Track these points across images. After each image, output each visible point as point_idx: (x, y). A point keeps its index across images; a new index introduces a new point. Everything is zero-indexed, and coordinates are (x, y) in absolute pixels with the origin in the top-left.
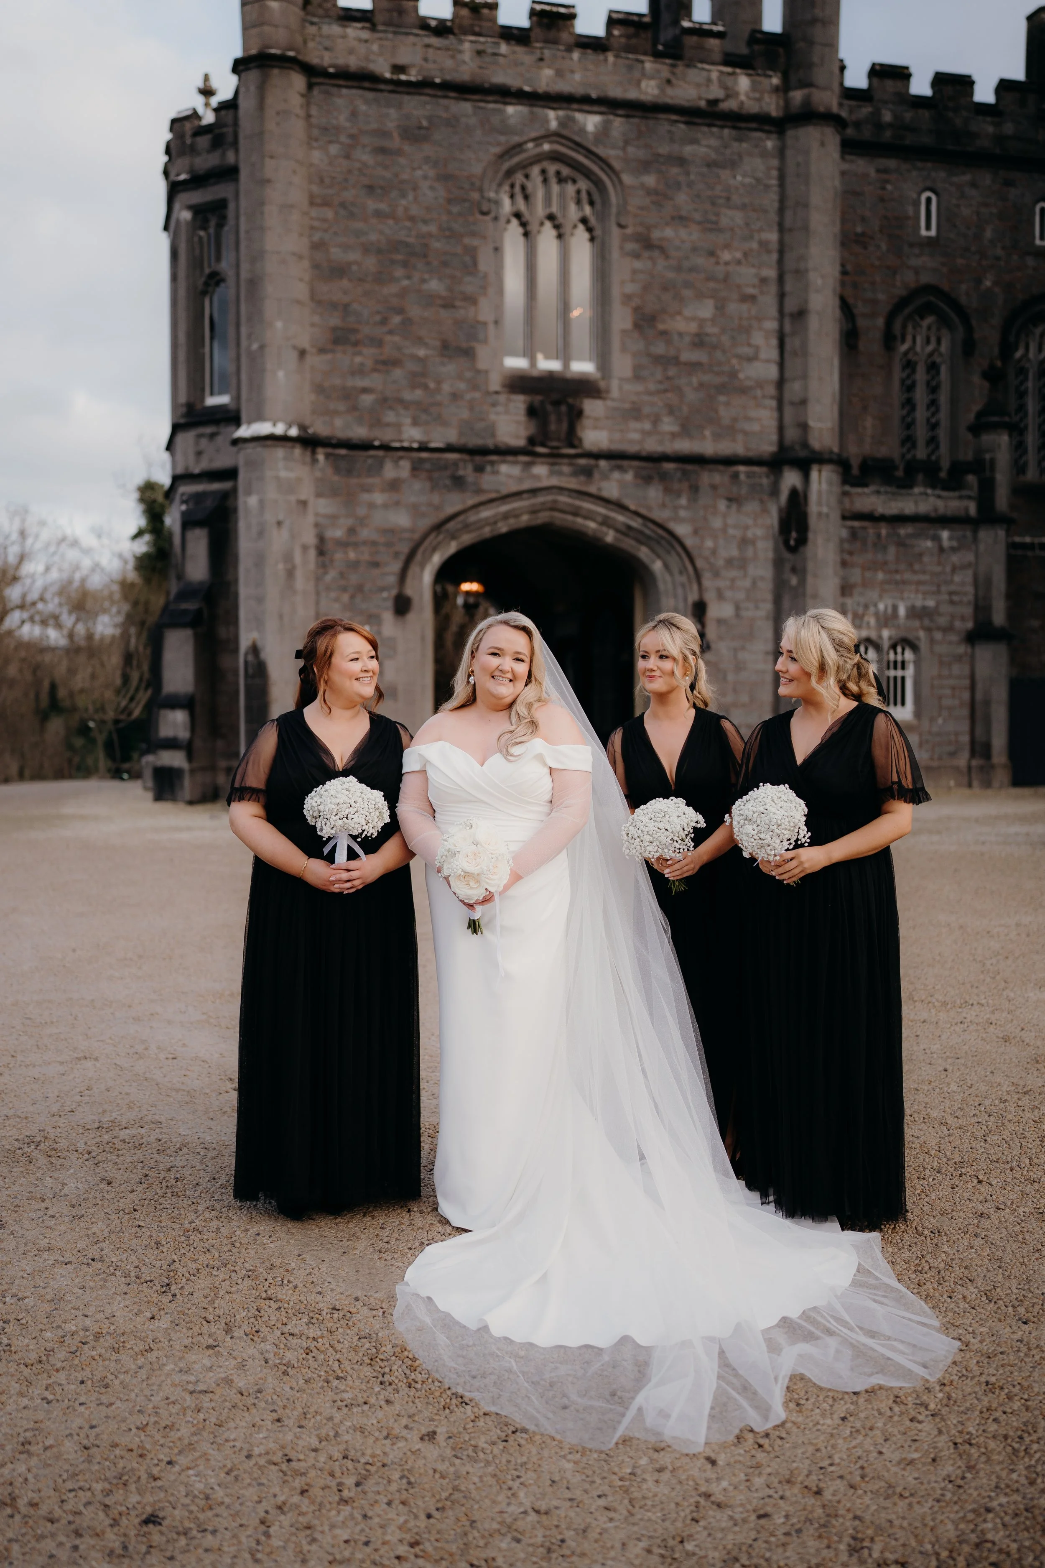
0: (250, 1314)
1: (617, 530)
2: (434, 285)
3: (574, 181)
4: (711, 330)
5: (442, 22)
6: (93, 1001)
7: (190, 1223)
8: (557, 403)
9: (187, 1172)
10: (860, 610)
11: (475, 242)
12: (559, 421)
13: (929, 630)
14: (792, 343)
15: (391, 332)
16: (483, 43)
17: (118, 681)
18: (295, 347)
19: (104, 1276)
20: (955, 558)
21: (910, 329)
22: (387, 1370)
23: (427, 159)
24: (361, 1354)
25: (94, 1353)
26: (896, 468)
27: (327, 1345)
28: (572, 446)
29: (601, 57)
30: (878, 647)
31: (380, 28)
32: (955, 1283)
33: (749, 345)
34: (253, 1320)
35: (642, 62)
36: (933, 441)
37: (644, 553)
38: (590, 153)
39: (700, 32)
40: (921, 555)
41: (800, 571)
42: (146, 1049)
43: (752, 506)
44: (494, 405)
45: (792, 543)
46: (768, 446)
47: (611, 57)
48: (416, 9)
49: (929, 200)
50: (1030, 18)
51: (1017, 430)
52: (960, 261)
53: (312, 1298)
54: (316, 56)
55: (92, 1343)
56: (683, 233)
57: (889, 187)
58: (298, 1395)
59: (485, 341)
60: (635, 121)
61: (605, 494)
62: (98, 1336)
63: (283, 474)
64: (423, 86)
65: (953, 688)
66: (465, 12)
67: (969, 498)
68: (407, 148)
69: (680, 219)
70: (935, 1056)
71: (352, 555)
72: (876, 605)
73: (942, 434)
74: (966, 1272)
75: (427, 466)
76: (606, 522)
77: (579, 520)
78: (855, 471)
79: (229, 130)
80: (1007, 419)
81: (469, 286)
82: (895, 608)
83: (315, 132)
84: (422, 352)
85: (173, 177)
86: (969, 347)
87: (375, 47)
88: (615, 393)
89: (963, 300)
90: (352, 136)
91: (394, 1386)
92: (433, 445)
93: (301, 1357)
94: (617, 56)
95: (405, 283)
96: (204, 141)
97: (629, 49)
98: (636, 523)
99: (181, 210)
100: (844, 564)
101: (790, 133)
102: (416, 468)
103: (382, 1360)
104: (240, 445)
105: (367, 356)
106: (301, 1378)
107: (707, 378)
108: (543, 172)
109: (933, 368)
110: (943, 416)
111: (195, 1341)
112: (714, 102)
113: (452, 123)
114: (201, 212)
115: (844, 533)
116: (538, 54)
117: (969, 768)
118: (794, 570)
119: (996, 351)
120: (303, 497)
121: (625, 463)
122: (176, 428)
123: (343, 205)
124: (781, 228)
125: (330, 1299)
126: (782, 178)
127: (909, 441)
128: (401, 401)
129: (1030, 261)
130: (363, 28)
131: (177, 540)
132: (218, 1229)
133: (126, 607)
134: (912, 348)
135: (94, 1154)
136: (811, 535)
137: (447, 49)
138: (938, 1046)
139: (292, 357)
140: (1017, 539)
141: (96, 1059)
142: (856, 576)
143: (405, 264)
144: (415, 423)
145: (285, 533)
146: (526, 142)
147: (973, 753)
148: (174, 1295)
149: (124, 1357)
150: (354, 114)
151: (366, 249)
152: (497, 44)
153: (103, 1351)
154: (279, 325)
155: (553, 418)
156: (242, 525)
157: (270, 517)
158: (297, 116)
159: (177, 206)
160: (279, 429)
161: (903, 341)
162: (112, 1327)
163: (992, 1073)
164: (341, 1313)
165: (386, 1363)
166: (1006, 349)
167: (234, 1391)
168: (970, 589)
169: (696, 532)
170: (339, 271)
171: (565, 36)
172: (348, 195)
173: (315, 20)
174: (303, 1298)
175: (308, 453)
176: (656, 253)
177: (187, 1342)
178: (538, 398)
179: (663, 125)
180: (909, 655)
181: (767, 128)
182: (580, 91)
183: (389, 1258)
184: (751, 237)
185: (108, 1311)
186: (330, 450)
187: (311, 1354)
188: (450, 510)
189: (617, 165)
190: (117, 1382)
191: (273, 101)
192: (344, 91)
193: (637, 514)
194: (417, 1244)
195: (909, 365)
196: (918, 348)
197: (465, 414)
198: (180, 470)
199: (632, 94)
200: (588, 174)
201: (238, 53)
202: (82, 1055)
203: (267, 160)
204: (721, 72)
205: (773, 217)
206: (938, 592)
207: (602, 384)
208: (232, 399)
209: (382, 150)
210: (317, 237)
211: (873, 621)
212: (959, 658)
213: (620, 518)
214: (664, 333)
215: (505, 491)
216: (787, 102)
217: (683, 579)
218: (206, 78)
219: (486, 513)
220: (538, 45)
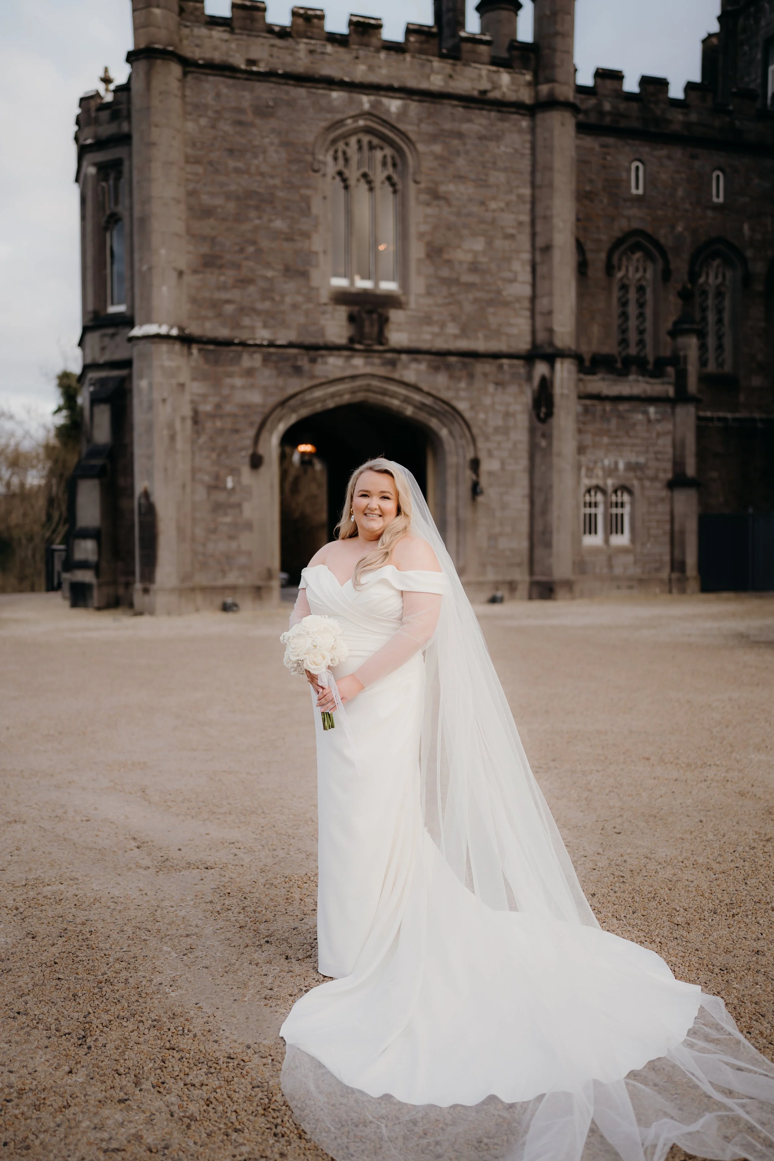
0: (156, 1065)
1: (415, 406)
2: (279, 224)
3: (382, 148)
4: (483, 259)
5: (283, 28)
6: (22, 771)
7: (103, 974)
8: (370, 312)
9: (99, 925)
10: (591, 465)
11: (308, 192)
12: (372, 325)
13: (640, 479)
14: (541, 270)
15: (247, 259)
16: (314, 45)
17: (44, 518)
18: (175, 269)
19: (28, 1029)
20: (659, 427)
21: (624, 262)
22: (279, 1121)
23: (273, 130)
24: (255, 1104)
25: (17, 1112)
26: (616, 361)
27: (225, 1096)
28: (381, 343)
29: (401, 57)
30: (604, 492)
31: (237, 31)
32: (751, 1019)
33: (510, 270)
34: (159, 1071)
35: (431, 61)
36: (641, 342)
37: (434, 423)
38: (393, 128)
39: (472, 40)
40: (634, 425)
41: (548, 436)
42: (65, 813)
43: (513, 389)
44: (324, 313)
45: (542, 415)
46: (524, 345)
47: (408, 57)
48: (264, 18)
49: (637, 168)
50: (704, 42)
51: (701, 335)
52: (660, 213)
53: (211, 1047)
54: (189, 51)
55: (16, 1101)
56: (462, 188)
57: (609, 158)
58: (201, 1150)
59: (317, 266)
60: (426, 105)
61: (406, 379)
62: (21, 1092)
63: (167, 363)
64: (270, 76)
65: (658, 521)
66: (300, 21)
67: (669, 383)
68: (258, 121)
69: (460, 178)
70: (690, 809)
71: (219, 424)
72: (602, 461)
73: (648, 338)
74: (757, 1007)
75: (274, 358)
76: (407, 400)
77: (387, 399)
78: (587, 363)
79: (123, 107)
80: (695, 326)
81: (305, 225)
82: (616, 463)
83: (189, 108)
84: (270, 274)
85: (81, 141)
86: (666, 275)
87: (233, 46)
88: (412, 305)
89: (662, 241)
90: (217, 112)
91: (286, 1138)
92: (279, 342)
93: (202, 1110)
94: (413, 57)
95: (257, 222)
96: (105, 115)
97: (421, 52)
98: (428, 401)
99: (88, 166)
100: (580, 431)
101: (540, 116)
102: (266, 360)
103: (274, 1110)
104: (134, 342)
105: (229, 276)
106: (203, 1131)
107: (480, 295)
108: (359, 142)
109: (641, 289)
110: (648, 324)
111: (108, 1095)
112: (484, 92)
113: (291, 104)
114: (102, 168)
115: (580, 409)
116: (354, 54)
117: (670, 580)
118: (544, 435)
119: (686, 277)
120: (182, 380)
121: (420, 357)
122: (86, 330)
123: (210, 163)
124: (533, 185)
125: (226, 1047)
126: (533, 148)
127: (624, 342)
128: (254, 310)
129: (710, 213)
130: (224, 31)
131: (87, 413)
132: (126, 980)
133: (49, 464)
134: (626, 276)
135: (21, 910)
136: (556, 410)
137: (287, 48)
138: (690, 801)
139: (173, 276)
140: (702, 414)
141: (24, 823)
142: (588, 439)
143: (257, 208)
144: (265, 326)
145: (168, 408)
146: (346, 119)
147: (673, 569)
148: (89, 1048)
149: (44, 1115)
150: (218, 95)
151: (228, 196)
152: (324, 46)
153: (26, 1109)
154: (163, 252)
155: (367, 323)
156: (136, 401)
157: (157, 396)
158: (175, 96)
159: (85, 163)
160: (164, 330)
161: (620, 269)
162: (35, 1083)
163: (738, 823)
164: (236, 1062)
165: (278, 1114)
166: (693, 276)
167: (144, 1148)
168: (670, 450)
169: (472, 407)
170: (207, 213)
171: (374, 41)
172: (214, 156)
173: (188, 24)
174: (202, 1048)
175: (185, 349)
176: (442, 203)
177: (101, 1096)
178: (356, 309)
179: (447, 108)
180: (626, 498)
181: (522, 111)
182: (385, 82)
183: (273, 1005)
184: (511, 192)
185: (31, 1066)
186: (201, 346)
187: (211, 1106)
188: (291, 391)
189: (413, 137)
190: (37, 1142)
191: (157, 83)
192: (211, 78)
193: (429, 394)
194: (297, 991)
195: (624, 287)
196: (630, 275)
197: (302, 320)
198: (89, 361)
199: (424, 85)
200: (392, 143)
201: (131, 47)
202: (12, 819)
203: (153, 129)
204: (489, 71)
205: (527, 177)
206: (647, 451)
207: (403, 299)
208: (128, 308)
209: (239, 123)
210: (191, 187)
211: (600, 473)
212: (662, 500)
213: (417, 397)
214: (449, 262)
215: (332, 377)
216: (537, 93)
217: (463, 442)
218: (106, 70)
219: (318, 393)
220: (355, 47)
